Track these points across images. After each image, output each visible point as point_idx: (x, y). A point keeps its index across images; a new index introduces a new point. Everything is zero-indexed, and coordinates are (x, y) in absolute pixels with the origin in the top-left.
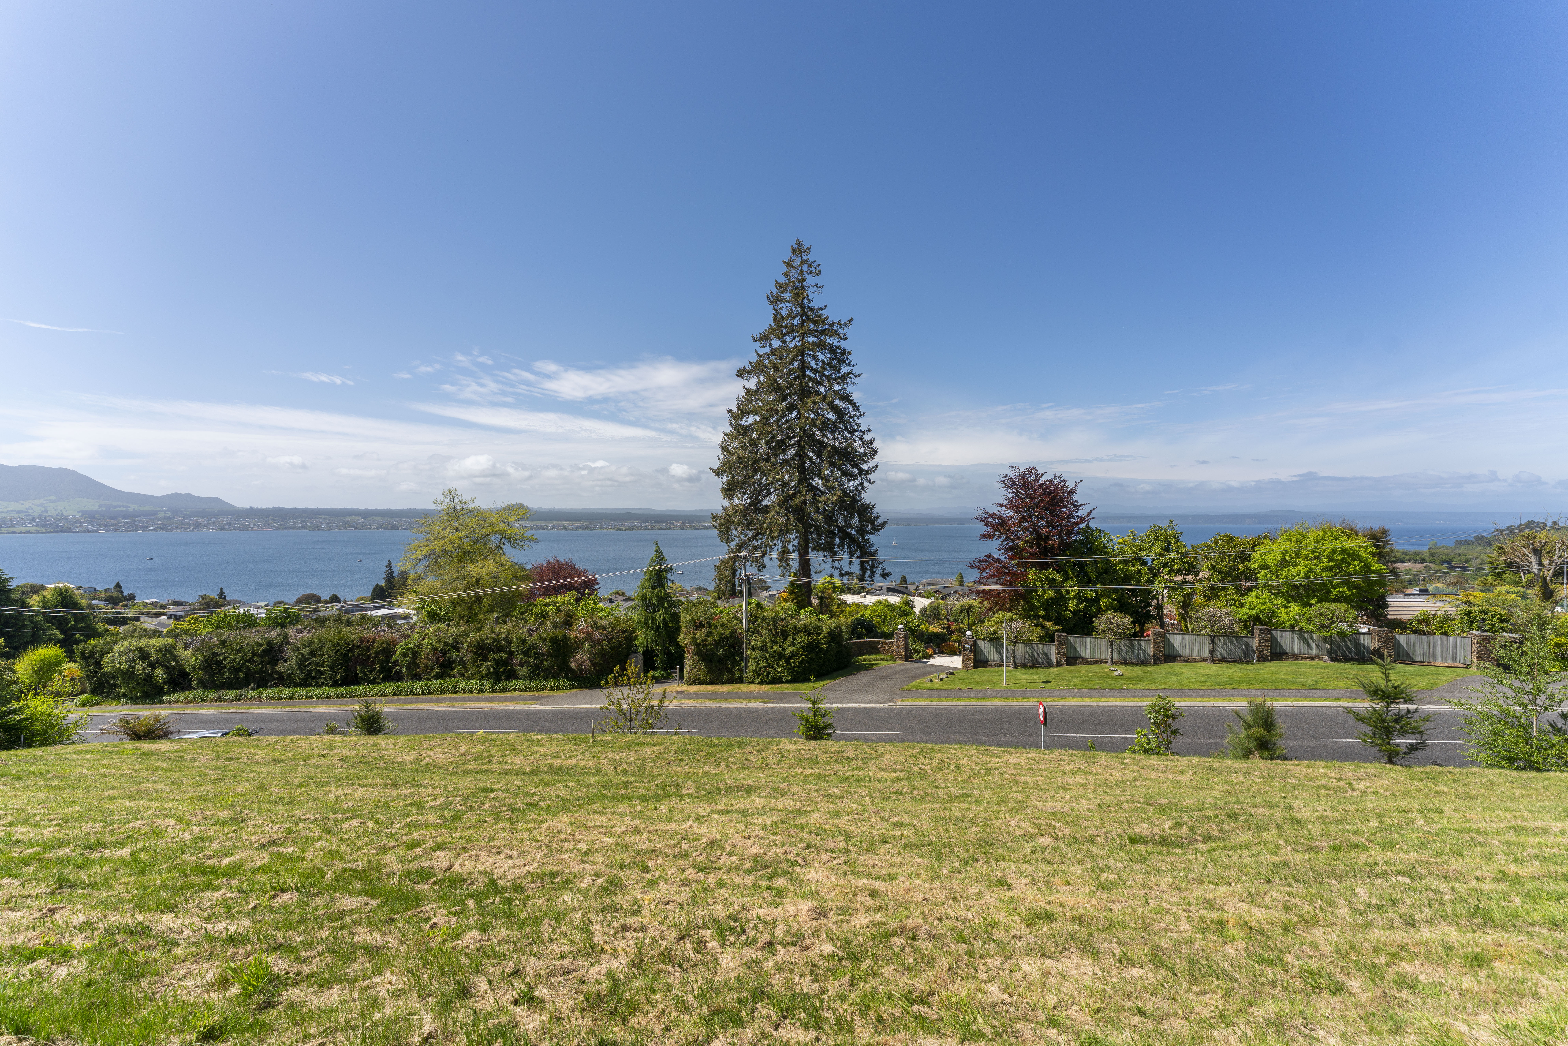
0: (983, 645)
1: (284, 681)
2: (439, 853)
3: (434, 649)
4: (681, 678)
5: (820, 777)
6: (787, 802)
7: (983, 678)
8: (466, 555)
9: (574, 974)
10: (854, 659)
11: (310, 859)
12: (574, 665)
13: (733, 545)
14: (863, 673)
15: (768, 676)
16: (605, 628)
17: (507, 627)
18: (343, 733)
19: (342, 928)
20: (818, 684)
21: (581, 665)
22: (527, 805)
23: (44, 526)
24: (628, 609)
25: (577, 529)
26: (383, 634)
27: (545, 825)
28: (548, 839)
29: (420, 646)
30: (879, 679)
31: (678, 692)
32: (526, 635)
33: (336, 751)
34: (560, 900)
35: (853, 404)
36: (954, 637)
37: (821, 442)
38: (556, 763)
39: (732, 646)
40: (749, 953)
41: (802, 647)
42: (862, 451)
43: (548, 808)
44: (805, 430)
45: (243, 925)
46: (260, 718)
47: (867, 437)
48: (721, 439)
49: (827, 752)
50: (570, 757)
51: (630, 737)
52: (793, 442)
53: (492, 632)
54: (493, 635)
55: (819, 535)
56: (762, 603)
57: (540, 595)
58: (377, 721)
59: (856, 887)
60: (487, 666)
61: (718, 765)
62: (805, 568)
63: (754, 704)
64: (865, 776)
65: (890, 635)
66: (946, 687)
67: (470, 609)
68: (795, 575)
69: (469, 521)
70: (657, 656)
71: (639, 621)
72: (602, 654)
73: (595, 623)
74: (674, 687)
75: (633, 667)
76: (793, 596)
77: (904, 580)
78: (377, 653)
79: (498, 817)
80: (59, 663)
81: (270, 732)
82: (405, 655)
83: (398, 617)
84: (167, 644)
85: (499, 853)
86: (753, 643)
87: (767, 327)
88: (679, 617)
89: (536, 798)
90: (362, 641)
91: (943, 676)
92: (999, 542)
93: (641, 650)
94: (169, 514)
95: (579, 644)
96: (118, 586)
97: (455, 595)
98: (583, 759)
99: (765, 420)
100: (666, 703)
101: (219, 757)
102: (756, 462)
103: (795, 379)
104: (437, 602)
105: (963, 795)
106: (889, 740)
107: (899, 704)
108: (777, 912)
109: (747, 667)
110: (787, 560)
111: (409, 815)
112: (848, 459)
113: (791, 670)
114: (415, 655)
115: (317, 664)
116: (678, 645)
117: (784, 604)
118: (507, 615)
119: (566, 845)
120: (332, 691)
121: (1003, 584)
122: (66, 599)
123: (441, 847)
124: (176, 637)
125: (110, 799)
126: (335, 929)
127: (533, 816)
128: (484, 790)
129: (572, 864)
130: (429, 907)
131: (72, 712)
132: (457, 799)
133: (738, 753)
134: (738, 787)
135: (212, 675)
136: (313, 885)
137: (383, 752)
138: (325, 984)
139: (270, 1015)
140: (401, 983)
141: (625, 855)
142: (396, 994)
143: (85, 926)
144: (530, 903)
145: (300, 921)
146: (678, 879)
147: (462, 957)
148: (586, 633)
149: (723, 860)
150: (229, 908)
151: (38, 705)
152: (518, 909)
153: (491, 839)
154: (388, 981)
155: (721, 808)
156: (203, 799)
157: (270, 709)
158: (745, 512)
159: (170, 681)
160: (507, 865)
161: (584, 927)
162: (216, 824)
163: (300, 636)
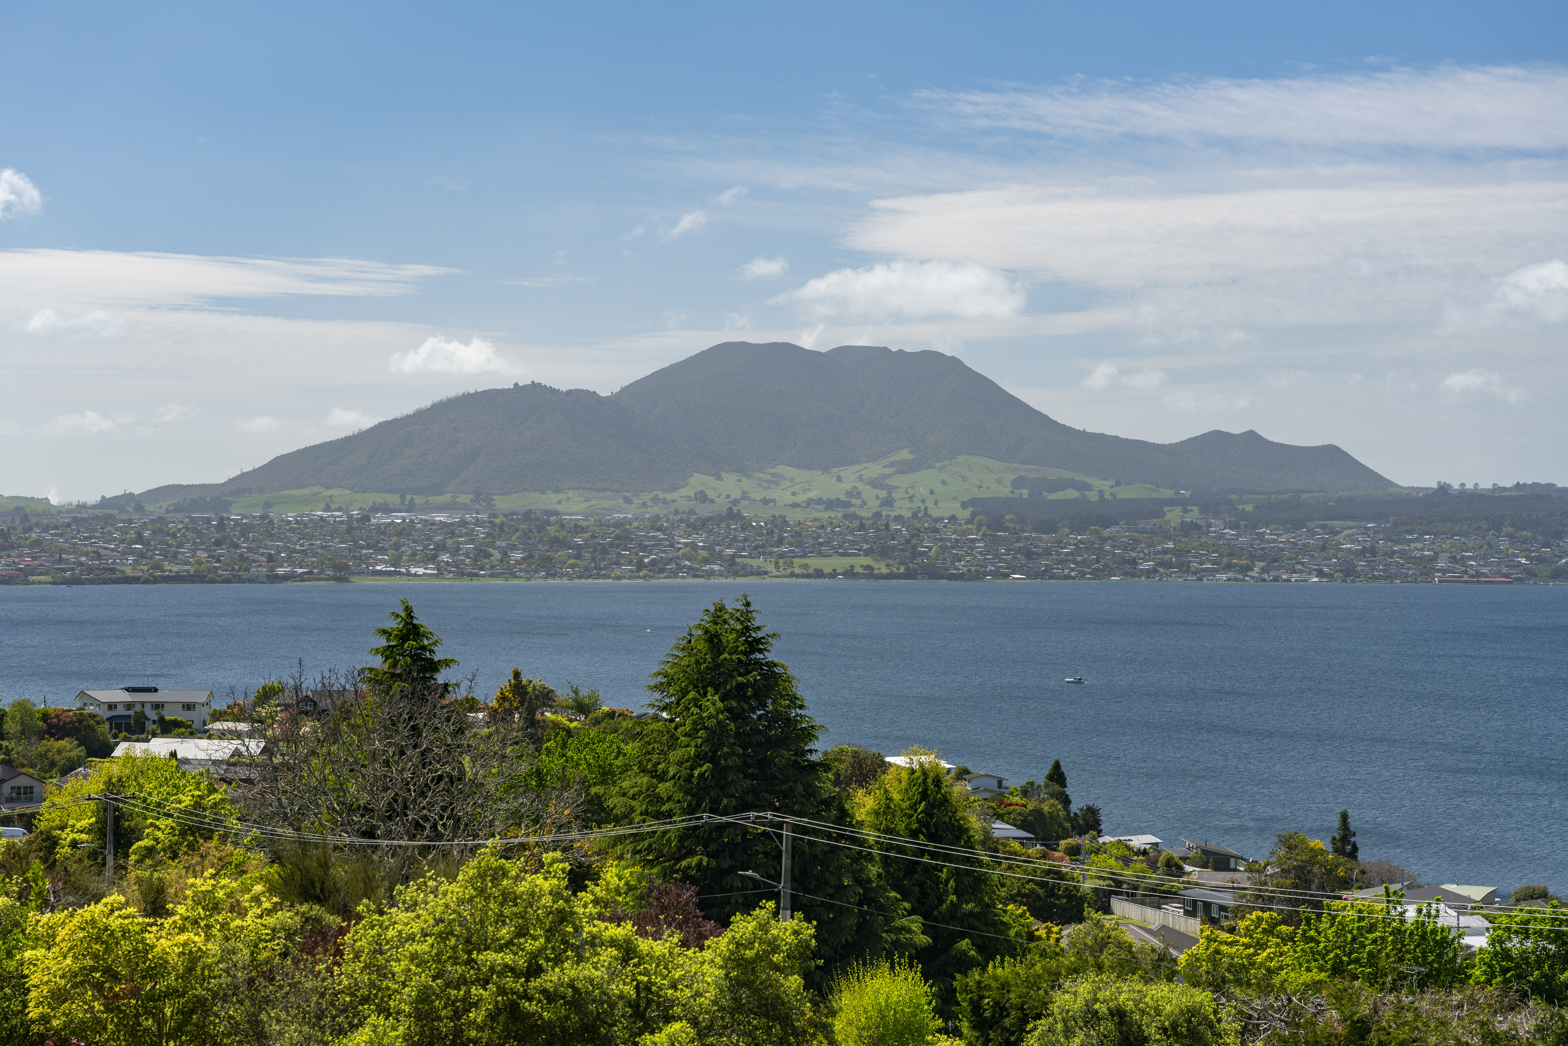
23: (884, 553)
80: (922, 1033)
84: (1193, 1012)
94: (1194, 514)
96: (1057, 776)
124: (1218, 986)
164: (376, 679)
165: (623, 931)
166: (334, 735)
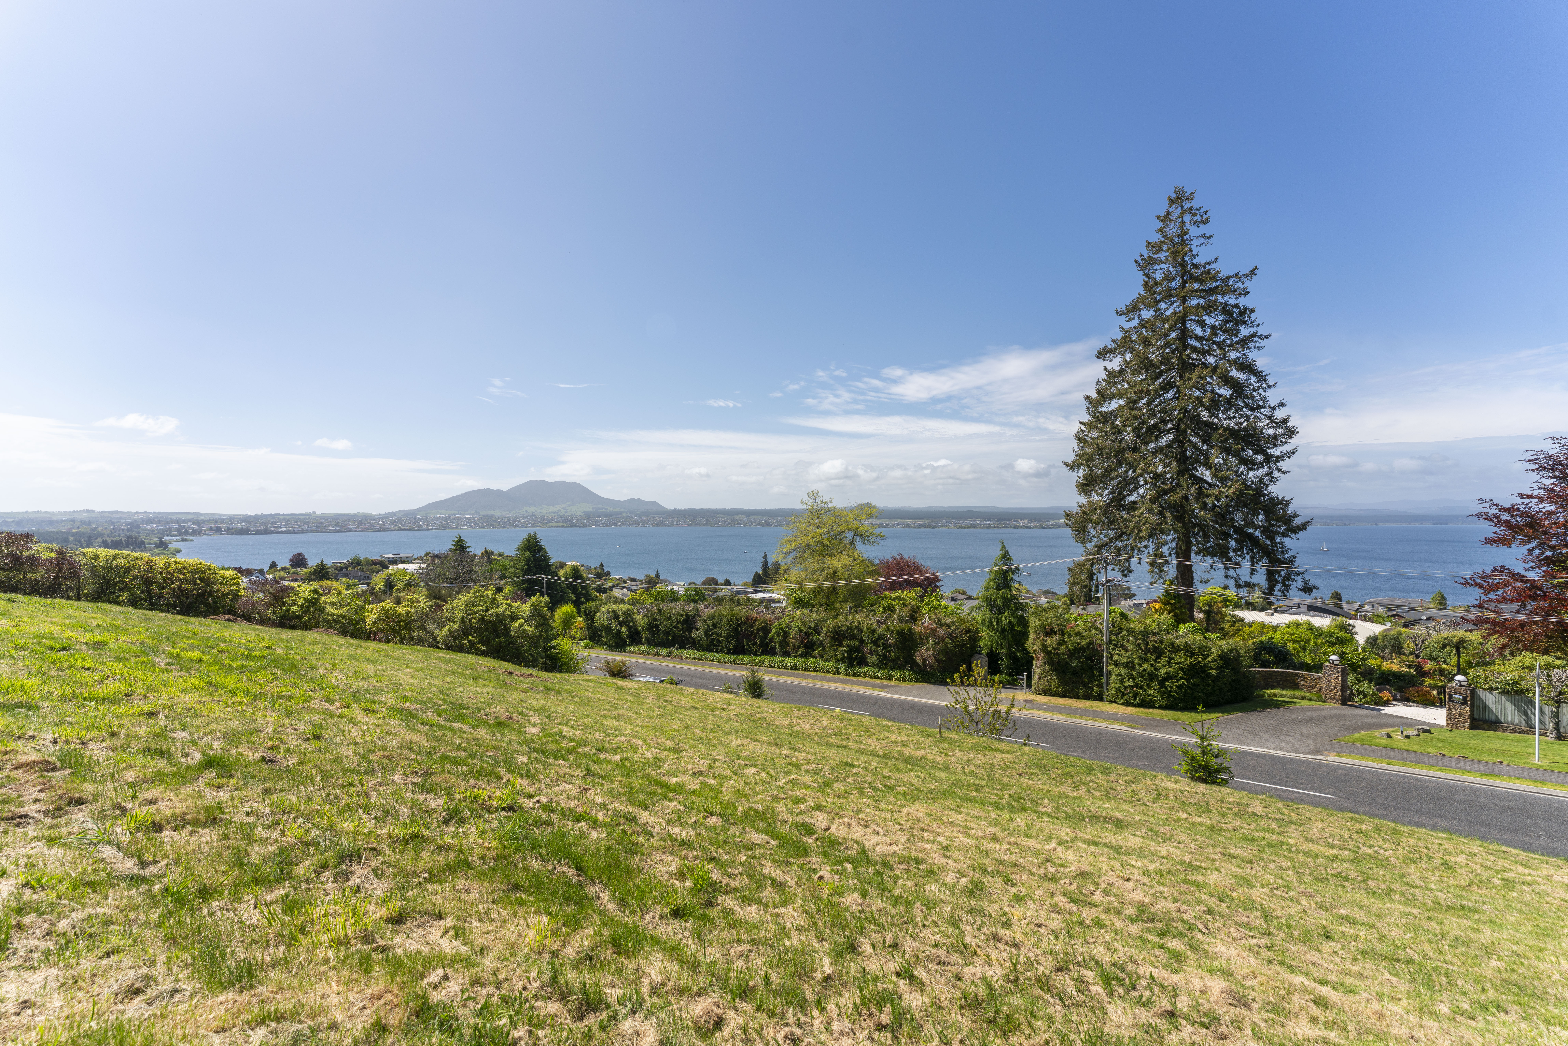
0: (1489, 699)
1: (696, 645)
2: (818, 813)
3: (800, 631)
4: (1029, 686)
5: (1212, 828)
6: (1172, 850)
7: (1488, 745)
8: (825, 550)
9: (949, 968)
10: (1258, 692)
11: (726, 793)
12: (918, 659)
13: (1090, 546)
14: (1273, 711)
15: (1135, 697)
16: (948, 626)
17: (859, 617)
18: (735, 693)
19: (754, 857)
20: (1205, 716)
21: (925, 660)
22: (885, 786)
23: (565, 522)
24: (972, 609)
25: (919, 527)
26: (761, 614)
27: (905, 810)
28: (908, 824)
29: (789, 627)
30: (1298, 722)
31: (1026, 701)
32: (875, 626)
33: (732, 707)
34: (927, 888)
35: (1258, 374)
36: (1428, 681)
37: (1209, 425)
38: (906, 751)
39: (1089, 658)
40: (1144, 1016)
41: (1182, 669)
42: (1271, 432)
43: (904, 794)
44: (1186, 411)
45: (688, 834)
46: (680, 672)
47: (1279, 414)
48: (1077, 429)
49: (1222, 801)
50: (918, 748)
51: (977, 740)
52: (1169, 426)
53: (847, 620)
54: (847, 623)
55: (1206, 537)
56: (1127, 613)
57: (886, 589)
58: (759, 687)
59: (1291, 985)
60: (842, 651)
61: (1077, 788)
62: (1186, 575)
63: (1115, 727)
64: (1282, 843)
65: (1318, 668)
66: (1415, 748)
67: (828, 598)
68: (1172, 583)
69: (828, 520)
70: (1002, 660)
71: (983, 622)
72: (946, 651)
73: (939, 620)
74: (1022, 695)
75: (979, 668)
76: (1168, 607)
77: (1337, 596)
78: (758, 630)
79: (861, 792)
80: (573, 617)
81: (689, 684)
82: (778, 634)
83: (773, 601)
84: (628, 610)
85: (866, 826)
86: (1116, 657)
87: (1134, 296)
88: (1027, 622)
89: (892, 781)
90: (747, 619)
91: (1411, 732)
92: (1524, 550)
93: (985, 651)
95: (924, 639)
96: (602, 565)
97: (818, 584)
98: (929, 752)
99: (1132, 404)
100: (1015, 710)
101: (659, 698)
102: (1120, 452)
103: (1173, 352)
104: (802, 590)
105: (1463, 907)
106: (1316, 803)
107: (1332, 759)
108: (1176, 978)
109: (1108, 683)
110: (1161, 565)
111: (790, 773)
112: (1248, 443)
113: (1167, 694)
114: (786, 635)
115: (717, 634)
116: (1025, 651)
117: (1156, 616)
118: (858, 606)
119: (926, 834)
120: (727, 657)
121: (1531, 613)
122: (576, 573)
123: (818, 808)
124: (633, 604)
125: (605, 717)
126: (749, 857)
127: (892, 799)
128: (846, 764)
129: (935, 856)
130: (815, 860)
131: (581, 652)
132: (826, 768)
133: (1101, 779)
134: (1105, 817)
135: (653, 635)
136: (730, 815)
137: (765, 715)
138: (746, 901)
139: (713, 912)
140: (802, 921)
141: (986, 861)
142: (799, 929)
143: (603, 806)
144: (900, 882)
145: (725, 842)
146: (1048, 903)
147: (848, 915)
148: (930, 629)
149: (1098, 896)
150: (680, 818)
151: (565, 644)
152: (889, 884)
153: (859, 812)
154: (792, 915)
155: (1087, 837)
156: (655, 729)
157: (688, 666)
158: (1106, 510)
159: (630, 637)
160: (876, 839)
161: (955, 923)
162: (665, 750)
163: (706, 610)
164: (452, 551)
165: (509, 601)
166: (442, 563)
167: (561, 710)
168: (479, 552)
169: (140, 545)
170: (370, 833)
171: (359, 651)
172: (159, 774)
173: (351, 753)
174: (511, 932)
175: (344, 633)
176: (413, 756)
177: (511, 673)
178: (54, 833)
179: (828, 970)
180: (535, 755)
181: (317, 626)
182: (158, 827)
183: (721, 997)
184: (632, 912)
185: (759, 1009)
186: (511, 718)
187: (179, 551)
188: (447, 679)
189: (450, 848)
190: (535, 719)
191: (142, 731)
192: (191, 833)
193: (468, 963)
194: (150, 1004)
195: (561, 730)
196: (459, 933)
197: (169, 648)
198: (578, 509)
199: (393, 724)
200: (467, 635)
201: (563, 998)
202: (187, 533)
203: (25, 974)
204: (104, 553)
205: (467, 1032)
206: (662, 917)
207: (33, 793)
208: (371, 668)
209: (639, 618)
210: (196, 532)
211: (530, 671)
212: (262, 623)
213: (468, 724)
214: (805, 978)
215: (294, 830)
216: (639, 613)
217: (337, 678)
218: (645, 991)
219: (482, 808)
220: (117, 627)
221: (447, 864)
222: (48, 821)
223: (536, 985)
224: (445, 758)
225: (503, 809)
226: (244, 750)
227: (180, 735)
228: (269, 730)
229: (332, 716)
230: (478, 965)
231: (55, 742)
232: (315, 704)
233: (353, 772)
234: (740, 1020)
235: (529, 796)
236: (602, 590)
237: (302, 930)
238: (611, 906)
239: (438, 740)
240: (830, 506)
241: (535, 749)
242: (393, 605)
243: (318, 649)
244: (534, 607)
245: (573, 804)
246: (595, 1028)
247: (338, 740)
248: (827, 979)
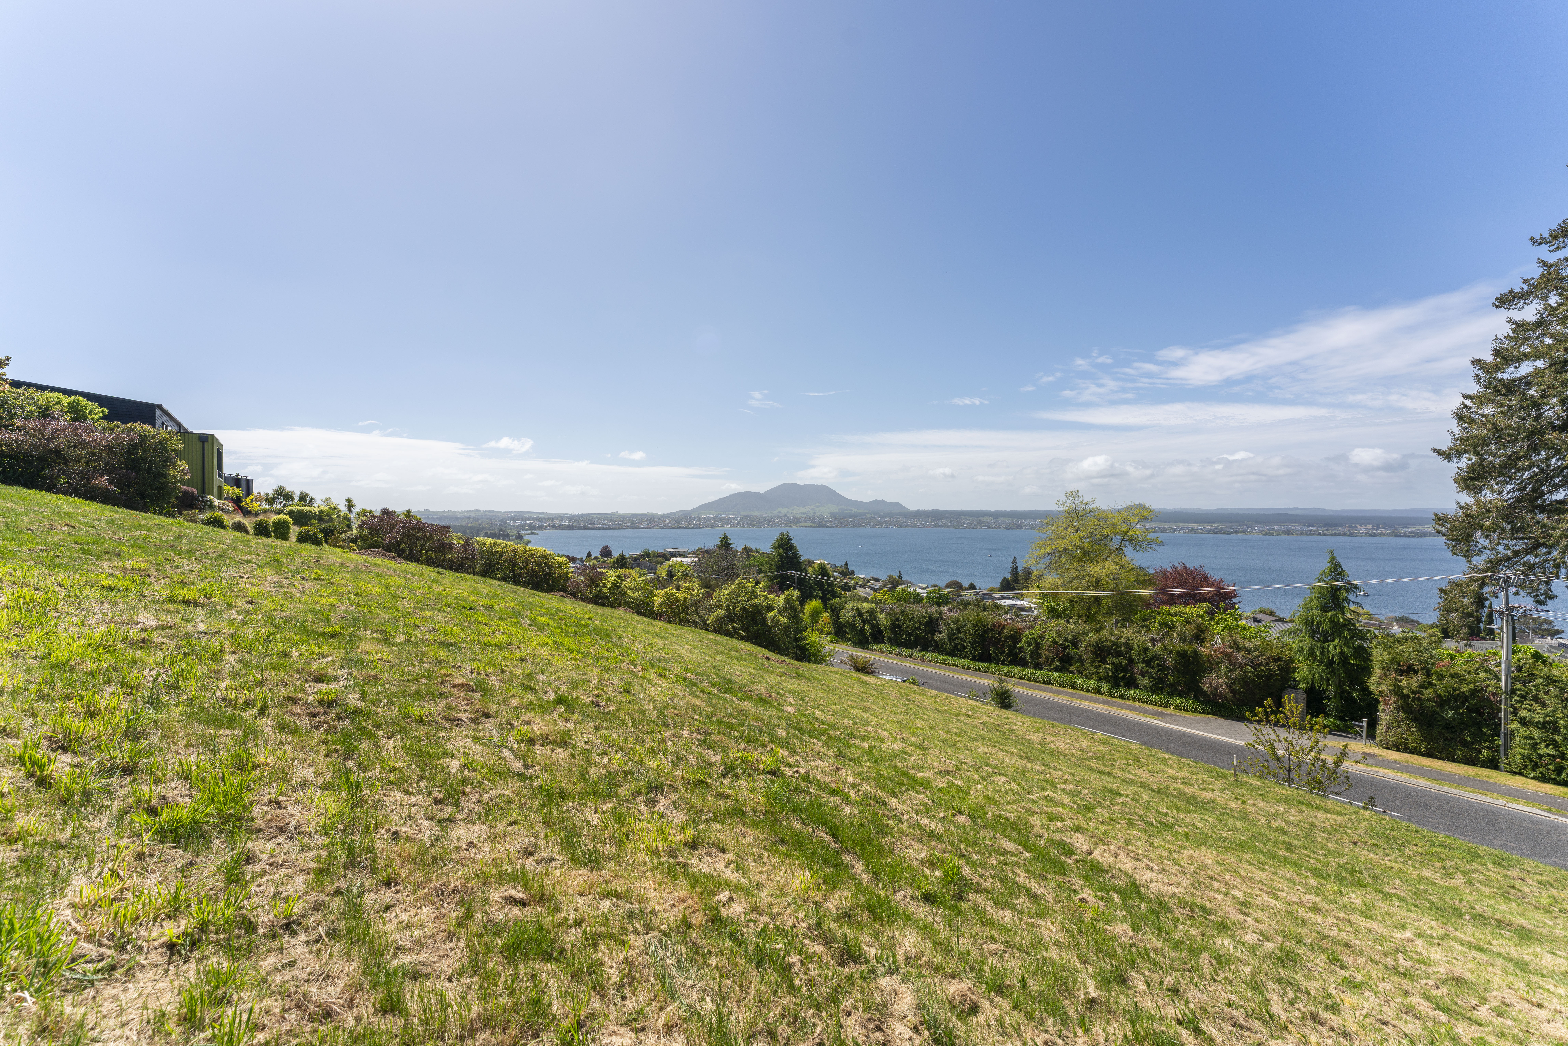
1: (939, 648)
2: (1078, 835)
3: (1055, 642)
4: (1371, 736)
8: (1086, 556)
9: (1248, 1033)
11: (975, 796)
12: (1206, 687)
13: (1478, 561)
16: (1249, 651)
17: (1127, 632)
18: (981, 701)
19: (1006, 864)
21: (1216, 689)
22: (1160, 822)
23: (814, 522)
24: (1284, 633)
25: (1209, 532)
26: (1010, 622)
27: (1187, 853)
28: (1192, 868)
29: (1042, 638)
31: (1366, 754)
32: (1148, 644)
33: (978, 715)
34: (1219, 941)
38: (1188, 790)
39: (1475, 710)
43: (1186, 835)
45: (936, 827)
46: (922, 674)
48: (1458, 405)
50: (1205, 789)
51: (1287, 791)
53: (1112, 635)
54: (1113, 638)
56: (1546, 655)
57: (1163, 603)
58: (1008, 698)
60: (1106, 668)
61: (1450, 875)
63: (1521, 807)
67: (1089, 609)
69: (1090, 522)
70: (1329, 699)
71: (1300, 650)
72: (1244, 681)
73: (1235, 643)
74: (1359, 746)
75: (1293, 704)
78: (1006, 638)
79: (1131, 824)
81: (932, 687)
82: (1029, 644)
83: (1024, 609)
84: (872, 608)
85: (1137, 860)
86: (1523, 713)
88: (1370, 655)
89: (1170, 819)
90: (995, 626)
93: (1303, 686)
95: (1213, 665)
96: (846, 564)
97: (1075, 593)
98: (1220, 795)
100: (1347, 763)
101: (902, 697)
102: (1537, 432)
104: (1057, 598)
109: (1507, 747)
111: (1045, 790)
114: (1038, 645)
115: (962, 639)
116: (1366, 691)
118: (1126, 620)
119: (1216, 884)
120: (972, 664)
122: (823, 571)
123: (1078, 829)
124: (876, 603)
125: (852, 707)
126: (1000, 862)
127: (1170, 837)
128: (1111, 791)
129: (1228, 909)
130: (1077, 882)
131: (827, 645)
132: (1086, 791)
133: (1494, 872)
134: (1498, 921)
135: (896, 635)
136: (980, 817)
137: (1014, 727)
138: (999, 903)
139: (964, 906)
140: (1062, 937)
141: (1304, 931)
142: (1058, 945)
143: (854, 786)
144: (1181, 927)
145: (975, 843)
146: (1399, 1000)
147: (1116, 944)
148: (1223, 653)
149: (1483, 1013)
150: (928, 811)
151: (813, 637)
152: (1168, 926)
153: (1128, 842)
154: (1049, 929)
155: (1468, 939)
156: (900, 724)
157: (930, 669)
158: (1509, 513)
159: (873, 635)
160: (1149, 876)
161: (1257, 988)
162: (911, 745)
163: (950, 614)
164: (719, 546)
165: (765, 593)
166: (711, 557)
167: (812, 694)
168: (740, 549)
169: (506, 536)
170: (668, 773)
171: (651, 628)
172: (531, 703)
173: (651, 707)
174: (780, 875)
175: (639, 613)
176: (696, 717)
177: (768, 658)
178: (476, 734)
179: (1093, 993)
180: (792, 731)
181: (619, 606)
182: (532, 742)
183: (975, 985)
184: (884, 886)
185: (1015, 1007)
186: (770, 696)
187: (529, 542)
188: (717, 658)
189: (728, 797)
190: (791, 700)
191: (519, 672)
192: (553, 750)
193: (748, 893)
194: (538, 864)
195: (814, 713)
196: (739, 867)
197: (529, 613)
198: (826, 510)
199: (679, 689)
200: (732, 621)
201: (827, 943)
202: (534, 528)
203: (469, 826)
204: (489, 541)
205: (751, 948)
206: (913, 898)
207: (463, 705)
208: (660, 642)
209: (882, 617)
210: (541, 528)
211: (783, 658)
212: (583, 600)
213: (737, 696)
214: (1066, 994)
215: (617, 761)
216: (881, 612)
217: (636, 647)
218: (900, 957)
219: (752, 769)
220: (498, 596)
221: (727, 810)
222: (472, 725)
223: (804, 925)
224: (720, 722)
225: (768, 773)
226: (580, 693)
227: (541, 677)
228: (595, 682)
229: (636, 677)
230: (756, 896)
231: (472, 672)
232: (624, 666)
233: (654, 722)
234: (997, 1012)
235: (790, 766)
236: (847, 588)
237: (627, 836)
238: (865, 877)
239: (715, 706)
240: (1092, 506)
241: (792, 726)
242: (673, 591)
243: (622, 623)
244: (788, 600)
245: (828, 779)
246: (856, 976)
247: (641, 695)
248: (1092, 1002)
